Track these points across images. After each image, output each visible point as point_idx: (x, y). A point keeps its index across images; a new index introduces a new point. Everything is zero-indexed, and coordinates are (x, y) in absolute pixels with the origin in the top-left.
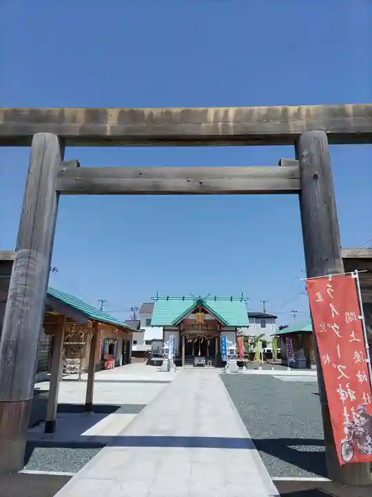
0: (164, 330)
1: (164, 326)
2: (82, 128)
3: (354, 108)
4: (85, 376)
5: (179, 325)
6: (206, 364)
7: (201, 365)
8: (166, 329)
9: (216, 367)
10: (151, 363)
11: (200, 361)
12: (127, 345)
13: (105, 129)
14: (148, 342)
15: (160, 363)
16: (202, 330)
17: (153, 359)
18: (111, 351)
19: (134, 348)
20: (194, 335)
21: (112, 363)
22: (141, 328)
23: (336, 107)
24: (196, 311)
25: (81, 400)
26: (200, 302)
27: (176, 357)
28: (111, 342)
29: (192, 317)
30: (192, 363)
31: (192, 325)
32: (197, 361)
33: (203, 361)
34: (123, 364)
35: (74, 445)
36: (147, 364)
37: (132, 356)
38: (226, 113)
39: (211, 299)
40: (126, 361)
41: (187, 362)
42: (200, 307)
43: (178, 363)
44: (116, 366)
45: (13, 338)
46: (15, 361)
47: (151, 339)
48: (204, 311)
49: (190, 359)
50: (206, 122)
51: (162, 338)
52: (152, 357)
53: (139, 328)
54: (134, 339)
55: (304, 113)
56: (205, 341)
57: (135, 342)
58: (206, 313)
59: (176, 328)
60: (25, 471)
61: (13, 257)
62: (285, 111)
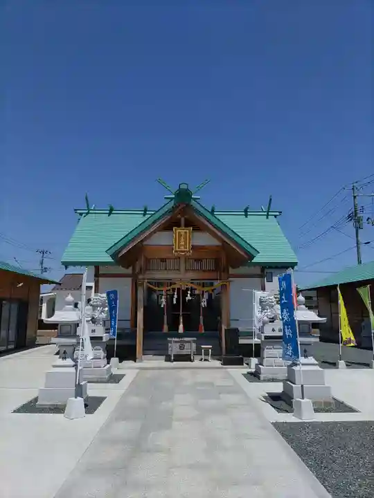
0: (97, 275)
1: (96, 266)
6: (198, 352)
7: (187, 358)
8: (102, 273)
11: (182, 348)
16: (187, 270)
26: (183, 196)
30: (162, 351)
31: (163, 260)
32: (174, 347)
33: (190, 348)
41: (146, 350)
56: (198, 298)
58: (201, 228)
59: (121, 270)
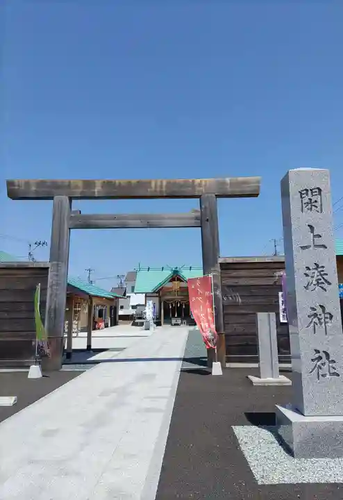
0: (146, 296)
1: (146, 293)
2: (82, 192)
3: (230, 180)
4: (85, 334)
5: (158, 292)
6: (182, 323)
7: (178, 325)
8: (147, 296)
9: (190, 325)
10: (135, 324)
11: (176, 321)
12: (114, 310)
13: (94, 192)
14: (134, 307)
15: (142, 324)
16: (178, 295)
17: (137, 321)
18: (100, 315)
19: (121, 312)
20: (172, 300)
21: (102, 325)
22: (127, 295)
23: (220, 179)
24: (172, 279)
25: (85, 347)
26: (176, 272)
27: (157, 319)
28: (100, 307)
29: (169, 285)
30: (170, 323)
31: (170, 292)
32: (174, 321)
33: (179, 322)
34: (111, 326)
35: (84, 364)
36: (132, 325)
37: (120, 319)
38: (162, 182)
39: (186, 269)
40: (114, 323)
41: (165, 323)
42: (176, 277)
43: (158, 324)
44: (106, 327)
45: (53, 307)
46: (55, 317)
47: (135, 304)
48: (180, 279)
49: (168, 319)
50: (151, 188)
51: (144, 303)
52: (136, 319)
53: (125, 295)
54: (120, 305)
55: (203, 183)
56: (182, 305)
57: (122, 307)
58: (181, 281)
60: (62, 370)
61: (49, 265)
62: (193, 181)
